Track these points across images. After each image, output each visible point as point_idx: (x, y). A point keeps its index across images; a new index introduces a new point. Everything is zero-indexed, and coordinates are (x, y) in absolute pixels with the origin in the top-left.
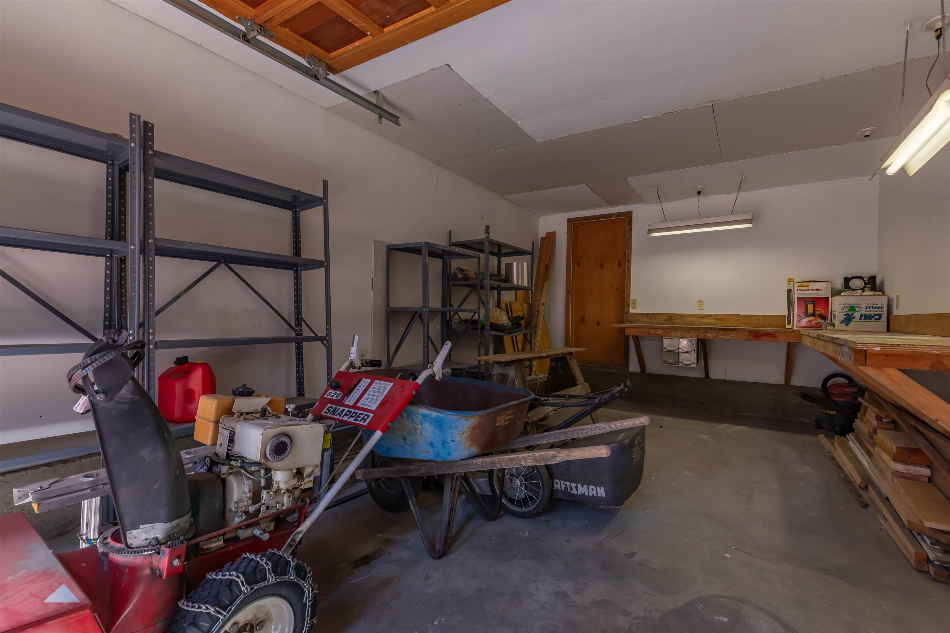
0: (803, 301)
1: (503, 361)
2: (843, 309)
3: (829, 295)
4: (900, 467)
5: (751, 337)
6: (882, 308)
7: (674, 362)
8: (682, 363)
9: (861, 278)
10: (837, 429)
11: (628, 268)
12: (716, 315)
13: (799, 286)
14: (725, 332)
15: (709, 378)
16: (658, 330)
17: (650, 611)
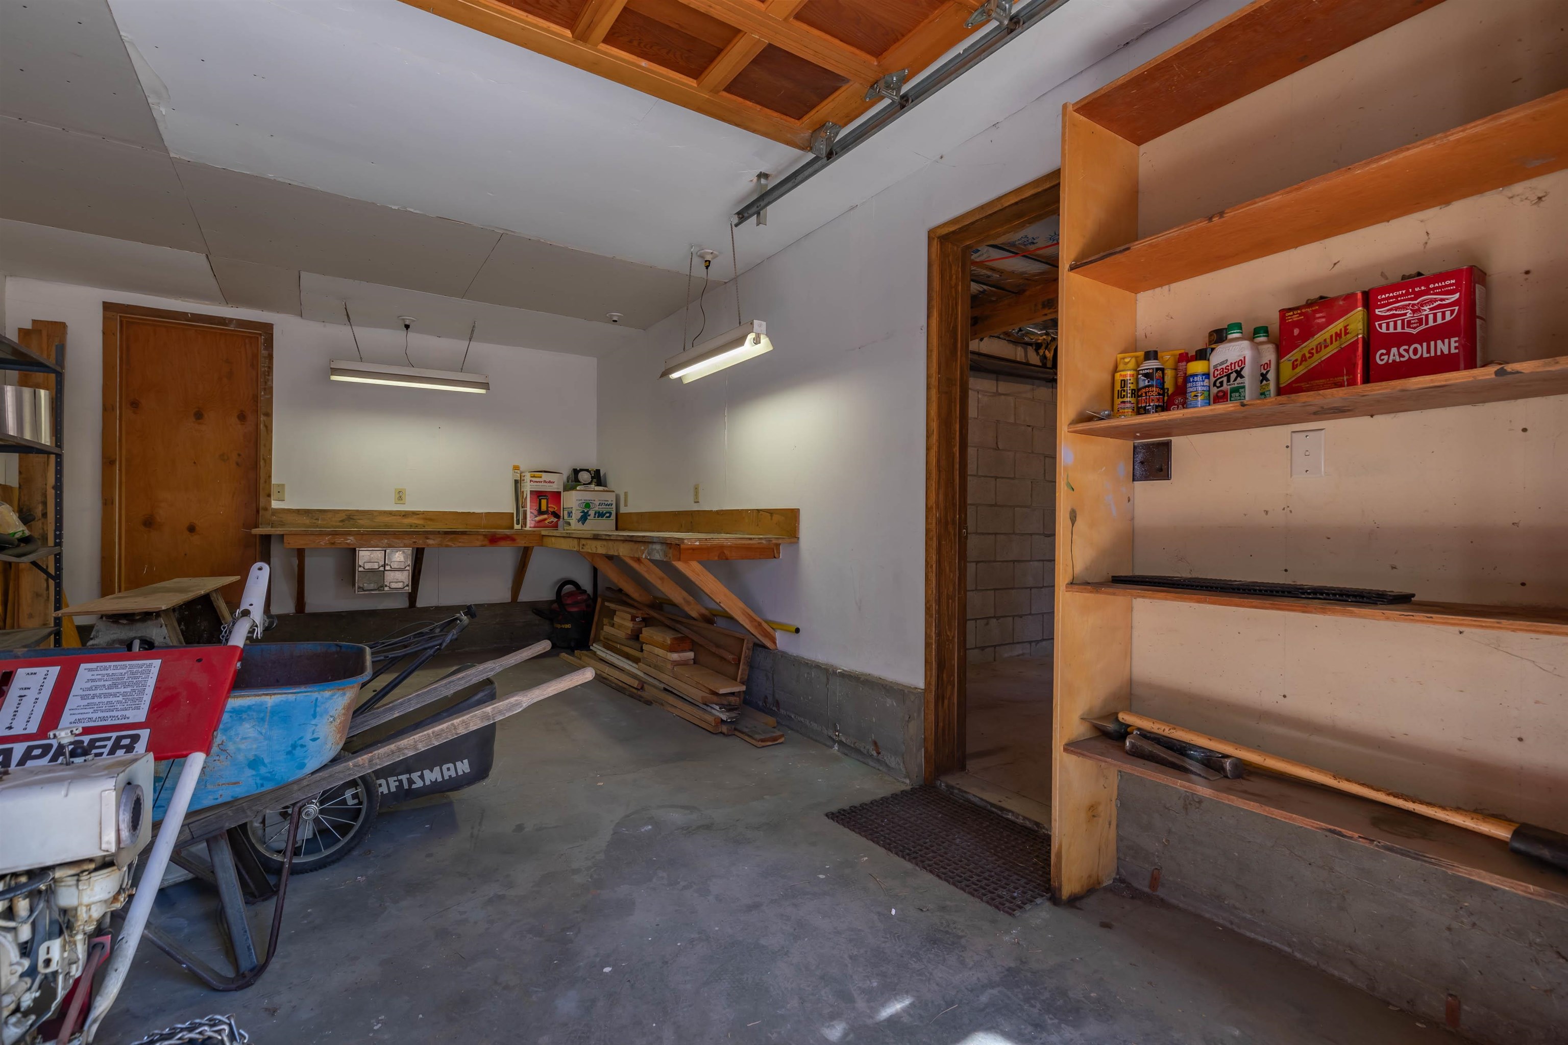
0: (538, 495)
1: (164, 608)
2: (579, 505)
3: (561, 490)
4: (675, 656)
5: (486, 542)
6: (612, 505)
7: (376, 587)
8: (390, 588)
9: (587, 470)
10: (573, 644)
11: (266, 427)
12: (423, 513)
13: (531, 477)
14: (452, 536)
15: (415, 607)
16: (348, 538)
17: (593, 857)
